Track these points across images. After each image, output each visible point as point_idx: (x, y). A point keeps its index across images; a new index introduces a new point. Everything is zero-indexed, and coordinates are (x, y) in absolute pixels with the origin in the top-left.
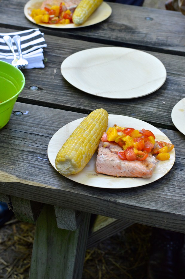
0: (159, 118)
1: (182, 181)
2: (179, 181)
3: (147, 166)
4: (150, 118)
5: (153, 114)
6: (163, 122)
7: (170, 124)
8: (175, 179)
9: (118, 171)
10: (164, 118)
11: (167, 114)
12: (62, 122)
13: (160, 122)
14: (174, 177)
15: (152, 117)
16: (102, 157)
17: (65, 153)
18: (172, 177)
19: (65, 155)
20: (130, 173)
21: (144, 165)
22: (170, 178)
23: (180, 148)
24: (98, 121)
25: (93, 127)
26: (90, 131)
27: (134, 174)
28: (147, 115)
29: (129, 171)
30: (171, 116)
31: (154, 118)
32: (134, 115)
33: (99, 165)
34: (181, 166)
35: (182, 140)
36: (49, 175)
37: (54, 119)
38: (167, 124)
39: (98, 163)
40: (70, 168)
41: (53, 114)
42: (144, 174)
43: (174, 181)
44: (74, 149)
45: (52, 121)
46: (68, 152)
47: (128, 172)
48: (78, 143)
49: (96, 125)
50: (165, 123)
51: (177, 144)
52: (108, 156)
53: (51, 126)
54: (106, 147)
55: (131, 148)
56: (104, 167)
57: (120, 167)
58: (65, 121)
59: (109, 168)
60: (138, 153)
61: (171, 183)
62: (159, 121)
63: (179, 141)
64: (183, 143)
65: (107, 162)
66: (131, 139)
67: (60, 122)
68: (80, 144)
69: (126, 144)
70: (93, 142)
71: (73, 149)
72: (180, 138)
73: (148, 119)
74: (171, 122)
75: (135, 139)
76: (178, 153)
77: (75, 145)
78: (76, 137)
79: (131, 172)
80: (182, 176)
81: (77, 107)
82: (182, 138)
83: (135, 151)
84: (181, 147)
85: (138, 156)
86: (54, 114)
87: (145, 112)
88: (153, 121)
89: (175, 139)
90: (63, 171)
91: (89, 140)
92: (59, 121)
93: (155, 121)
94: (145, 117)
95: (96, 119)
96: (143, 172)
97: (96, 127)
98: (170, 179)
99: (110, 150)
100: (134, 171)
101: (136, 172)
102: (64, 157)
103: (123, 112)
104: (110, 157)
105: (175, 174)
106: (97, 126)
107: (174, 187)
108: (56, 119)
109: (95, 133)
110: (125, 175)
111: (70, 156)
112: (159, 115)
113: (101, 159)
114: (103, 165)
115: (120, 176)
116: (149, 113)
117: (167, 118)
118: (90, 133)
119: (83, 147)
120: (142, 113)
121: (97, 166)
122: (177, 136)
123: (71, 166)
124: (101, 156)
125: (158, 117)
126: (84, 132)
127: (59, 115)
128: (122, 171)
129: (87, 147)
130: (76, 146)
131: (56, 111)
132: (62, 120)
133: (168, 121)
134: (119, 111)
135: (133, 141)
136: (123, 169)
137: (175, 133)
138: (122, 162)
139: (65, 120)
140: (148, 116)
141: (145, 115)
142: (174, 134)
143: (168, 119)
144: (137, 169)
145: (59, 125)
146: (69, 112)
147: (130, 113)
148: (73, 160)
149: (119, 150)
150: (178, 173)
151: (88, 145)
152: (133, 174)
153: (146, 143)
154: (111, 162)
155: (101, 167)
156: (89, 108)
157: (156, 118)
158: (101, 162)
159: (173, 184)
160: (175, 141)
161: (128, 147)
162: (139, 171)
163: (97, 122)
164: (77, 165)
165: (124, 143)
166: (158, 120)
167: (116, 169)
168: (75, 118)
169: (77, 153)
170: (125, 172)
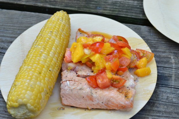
0: (129, 10)
1: (170, 104)
2: (166, 105)
3: (126, 96)
4: (119, 11)
5: (121, 5)
6: (134, 14)
7: (143, 17)
8: (160, 102)
9: (89, 102)
10: (135, 9)
11: (137, 3)
12: (16, 29)
13: (131, 15)
14: (159, 98)
15: (121, 10)
16: (68, 85)
17: (18, 96)
18: (155, 99)
19: (17, 100)
20: (105, 106)
21: (121, 94)
22: (154, 101)
23: (159, 52)
24: (58, 34)
25: (53, 45)
26: (49, 53)
27: (110, 107)
28: (115, 7)
29: (104, 102)
30: (142, 6)
31: (123, 10)
32: (100, 8)
33: (64, 96)
34: (165, 80)
35: (160, 40)
36: (3, 114)
37: (6, 24)
38: (139, 18)
39: (63, 93)
40: (27, 113)
41: (5, 18)
42: (123, 107)
43: (160, 104)
44: (29, 89)
45: (4, 28)
46: (21, 94)
47: (102, 104)
48: (34, 76)
49: (56, 40)
50: (136, 16)
51: (154, 45)
52: (75, 83)
53: (4, 36)
54: (71, 70)
55: (103, 70)
56: (72, 98)
57: (91, 98)
58: (19, 27)
59: (77, 99)
60: (112, 78)
61: (156, 109)
62: (129, 14)
63: (157, 41)
64: (162, 43)
65: (75, 92)
66: (102, 58)
67: (14, 29)
68: (37, 78)
69: (96, 65)
70: (54, 68)
71: (28, 87)
72: (158, 37)
73: (117, 12)
74: (144, 14)
75: (107, 58)
76: (158, 60)
77: (30, 80)
78: (31, 66)
79: (106, 104)
80: (168, 95)
81: (32, 5)
82: (160, 37)
83: (109, 75)
84: (160, 50)
85: (113, 81)
86: (7, 18)
87: (112, 3)
88: (123, 14)
89: (152, 39)
90: (18, 116)
91: (48, 67)
92: (12, 27)
93: (125, 14)
94: (113, 11)
95: (55, 31)
96: (121, 104)
97: (56, 44)
98: (154, 103)
99: (77, 74)
100: (110, 103)
101: (112, 104)
102: (17, 102)
103: (86, 5)
104: (78, 85)
105: (159, 92)
106: (57, 42)
107: (161, 115)
108: (9, 25)
109: (54, 54)
110: (99, 107)
111: (25, 99)
112: (129, 6)
113: (66, 88)
114: (70, 95)
115: (92, 108)
116: (117, 3)
117: (138, 8)
118: (49, 55)
119: (40, 81)
120: (109, 5)
121: (62, 97)
122: (153, 35)
123: (27, 111)
124: (65, 83)
125: (128, 8)
126: (41, 55)
127: (12, 18)
128: (94, 103)
129: (46, 79)
130: (32, 82)
131: (8, 13)
132: (16, 25)
133: (140, 14)
134: (82, 4)
135: (104, 61)
136: (95, 100)
137: (150, 29)
138: (94, 91)
139: (19, 25)
140: (117, 9)
141: (112, 7)
142: (150, 32)
143: (139, 10)
144: (113, 100)
145: (12, 33)
146: (23, 12)
147: (94, 6)
148: (29, 105)
149: (88, 72)
150: (163, 91)
151: (47, 75)
152: (108, 106)
153: (121, 59)
154: (80, 92)
155: (68, 98)
156: (47, 4)
157: (125, 11)
158: (67, 92)
159: (159, 109)
160: (152, 41)
161: (99, 70)
162: (117, 104)
163: (56, 36)
164: (35, 109)
165: (93, 64)
166: (128, 12)
167: (86, 100)
168: (31, 20)
169: (34, 92)
170: (98, 104)
